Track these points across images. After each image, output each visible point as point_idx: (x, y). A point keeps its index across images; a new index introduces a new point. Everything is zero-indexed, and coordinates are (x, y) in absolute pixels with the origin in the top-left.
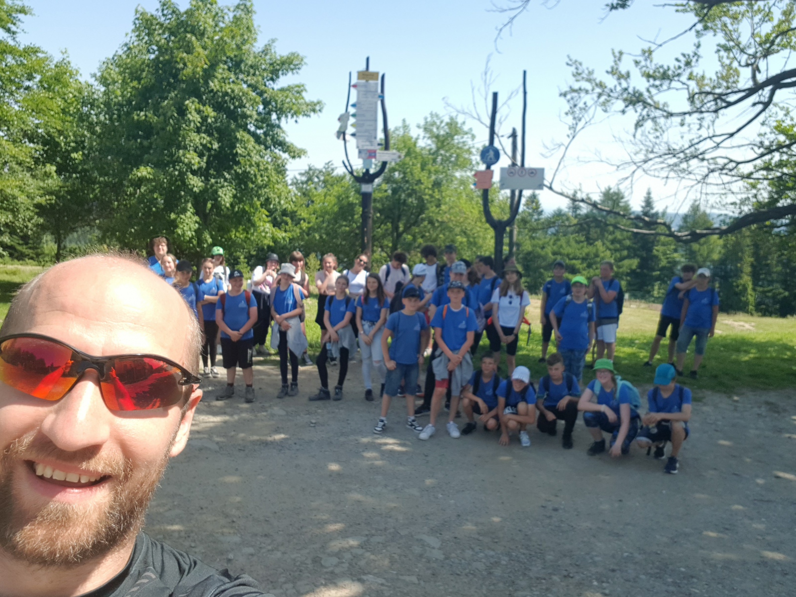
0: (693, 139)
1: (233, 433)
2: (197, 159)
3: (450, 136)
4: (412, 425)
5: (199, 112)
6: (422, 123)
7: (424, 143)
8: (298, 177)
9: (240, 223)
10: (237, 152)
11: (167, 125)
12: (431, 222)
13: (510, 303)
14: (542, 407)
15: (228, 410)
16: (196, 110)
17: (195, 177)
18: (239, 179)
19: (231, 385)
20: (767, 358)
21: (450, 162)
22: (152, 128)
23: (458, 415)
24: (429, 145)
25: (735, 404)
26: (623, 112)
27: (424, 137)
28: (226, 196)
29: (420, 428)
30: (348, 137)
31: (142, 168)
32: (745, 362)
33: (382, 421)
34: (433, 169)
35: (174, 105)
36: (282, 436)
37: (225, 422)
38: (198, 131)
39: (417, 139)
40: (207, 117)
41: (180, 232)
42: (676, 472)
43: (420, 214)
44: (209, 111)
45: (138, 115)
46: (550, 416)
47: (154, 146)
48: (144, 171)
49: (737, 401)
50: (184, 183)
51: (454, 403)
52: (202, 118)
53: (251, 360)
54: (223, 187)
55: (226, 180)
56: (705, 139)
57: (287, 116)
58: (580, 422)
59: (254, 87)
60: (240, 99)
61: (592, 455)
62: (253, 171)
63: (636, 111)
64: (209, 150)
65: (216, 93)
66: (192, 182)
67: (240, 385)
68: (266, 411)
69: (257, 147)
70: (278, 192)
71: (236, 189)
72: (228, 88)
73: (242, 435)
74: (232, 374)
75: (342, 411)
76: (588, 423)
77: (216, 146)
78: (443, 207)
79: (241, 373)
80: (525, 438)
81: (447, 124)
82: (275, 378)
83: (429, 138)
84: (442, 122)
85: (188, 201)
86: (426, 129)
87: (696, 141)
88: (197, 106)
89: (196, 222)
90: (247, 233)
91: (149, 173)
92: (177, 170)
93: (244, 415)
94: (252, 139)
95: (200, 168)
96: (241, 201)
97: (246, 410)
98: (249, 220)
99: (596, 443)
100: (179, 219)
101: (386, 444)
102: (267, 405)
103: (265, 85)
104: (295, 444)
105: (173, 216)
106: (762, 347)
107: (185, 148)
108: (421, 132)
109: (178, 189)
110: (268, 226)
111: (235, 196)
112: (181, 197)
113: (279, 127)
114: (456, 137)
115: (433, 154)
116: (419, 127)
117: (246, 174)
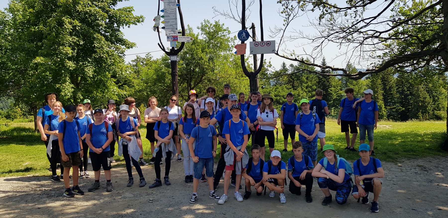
0: (354, 22)
1: (100, 211)
2: (71, 51)
3: (216, 32)
4: (213, 196)
5: (71, 23)
6: (200, 26)
7: (202, 37)
8: (131, 63)
9: (98, 87)
10: (95, 46)
11: (52, 32)
12: (209, 81)
13: (267, 116)
14: (292, 178)
15: (96, 197)
16: (69, 22)
17: (70, 62)
18: (97, 62)
19: (97, 181)
20: (409, 141)
21: (218, 46)
22: (43, 34)
23: (240, 188)
24: (205, 38)
25: (400, 168)
26: (313, 10)
27: (202, 34)
28: (90, 71)
29: (218, 197)
30: (160, 30)
31: (37, 58)
32: (398, 144)
33: (195, 195)
34: (208, 51)
35: (55, 20)
36: (132, 210)
37: (95, 205)
38: (71, 34)
39: (198, 35)
40: (75, 26)
41: (63, 94)
42: (378, 211)
43: (202, 77)
44: (77, 23)
45: (35, 29)
46: (297, 183)
47: (44, 45)
48: (39, 60)
49: (401, 166)
50: (63, 65)
51: (238, 179)
52: (73, 27)
53: (110, 165)
54: (87, 66)
55: (89, 62)
56: (360, 22)
57: (123, 25)
58: (315, 185)
59: (103, 9)
60: (95, 16)
61: (325, 205)
62: (105, 56)
63: (320, 10)
64: (78, 45)
65: (80, 12)
66: (68, 65)
67: (103, 181)
68: (121, 196)
69: (106, 42)
70: (121, 68)
71: (95, 67)
72: (87, 9)
73: (106, 212)
74: (98, 175)
75: (168, 191)
76: (321, 185)
77: (82, 43)
78: (215, 71)
79: (104, 174)
80: (283, 198)
81: (214, 26)
82: (125, 174)
83: (204, 34)
84: (211, 25)
85: (66, 76)
86: (202, 29)
87: (355, 23)
88: (70, 20)
89: (72, 88)
90: (103, 93)
91: (42, 61)
92: (59, 58)
93: (106, 199)
94: (103, 37)
95: (73, 56)
96: (98, 74)
97: (107, 196)
98: (104, 85)
99: (326, 197)
100: (62, 87)
101: (198, 209)
102: (121, 192)
103: (109, 8)
104: (141, 214)
105: (58, 86)
106: (403, 136)
107: (63, 45)
108: (200, 31)
109: (60, 69)
110: (116, 88)
111: (95, 71)
112: (62, 73)
113: (118, 30)
114: (220, 33)
115: (208, 43)
116: (198, 28)
117: (101, 58)
